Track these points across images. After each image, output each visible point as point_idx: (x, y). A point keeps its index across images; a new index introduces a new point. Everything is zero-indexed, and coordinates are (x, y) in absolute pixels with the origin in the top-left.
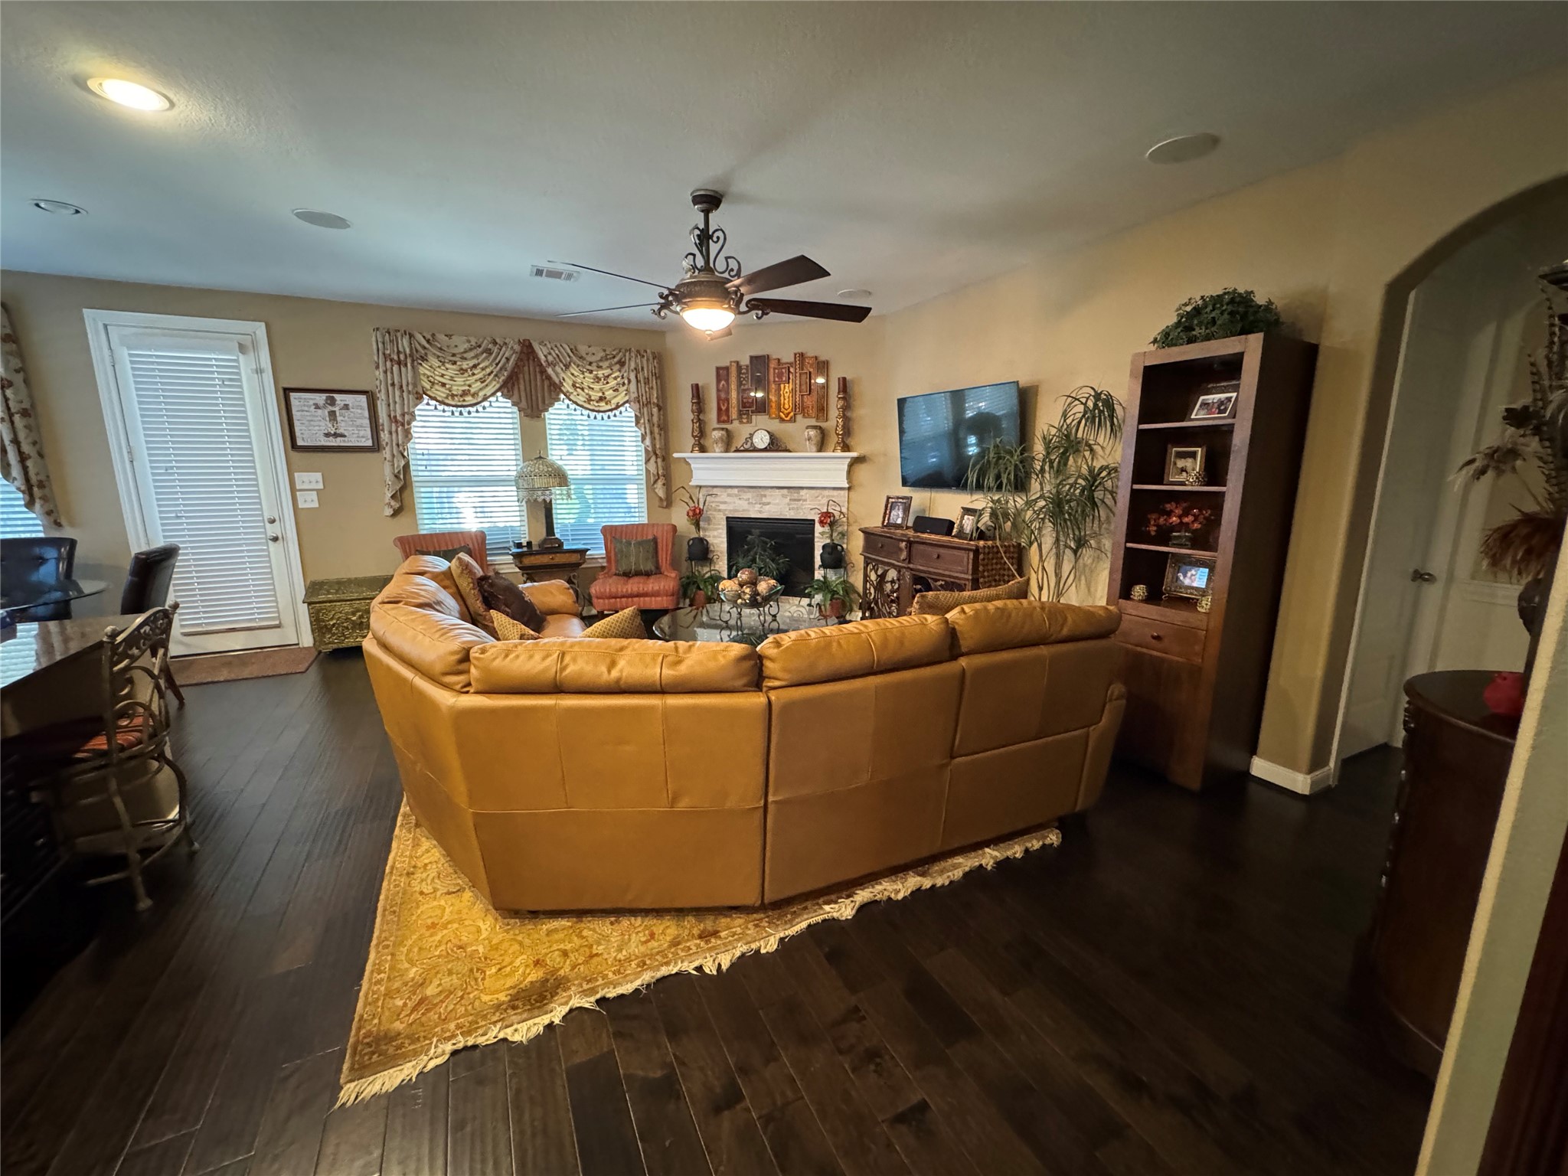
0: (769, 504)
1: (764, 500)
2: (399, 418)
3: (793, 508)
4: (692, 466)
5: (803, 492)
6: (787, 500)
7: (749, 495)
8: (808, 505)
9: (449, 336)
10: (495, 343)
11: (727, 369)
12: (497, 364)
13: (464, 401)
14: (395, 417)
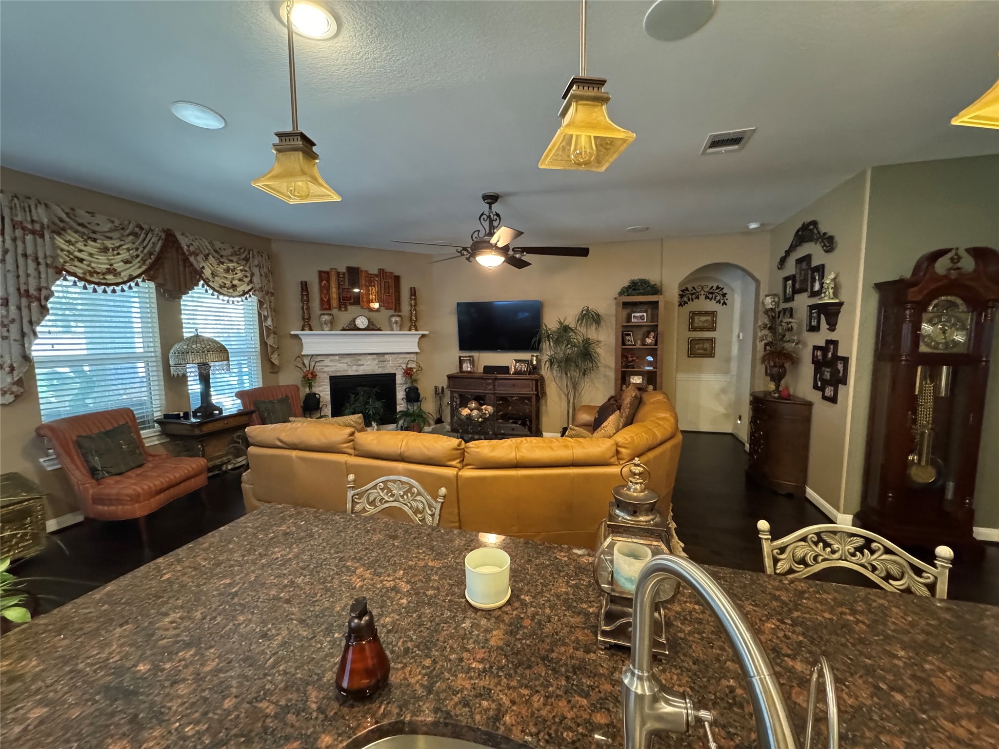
0: (363, 365)
1: (360, 363)
2: (32, 291)
3: (381, 367)
4: (303, 341)
5: (387, 356)
6: (376, 362)
7: (348, 360)
8: (391, 364)
9: (92, 214)
10: (142, 229)
11: (328, 273)
12: (144, 248)
13: (105, 279)
14: (27, 291)
